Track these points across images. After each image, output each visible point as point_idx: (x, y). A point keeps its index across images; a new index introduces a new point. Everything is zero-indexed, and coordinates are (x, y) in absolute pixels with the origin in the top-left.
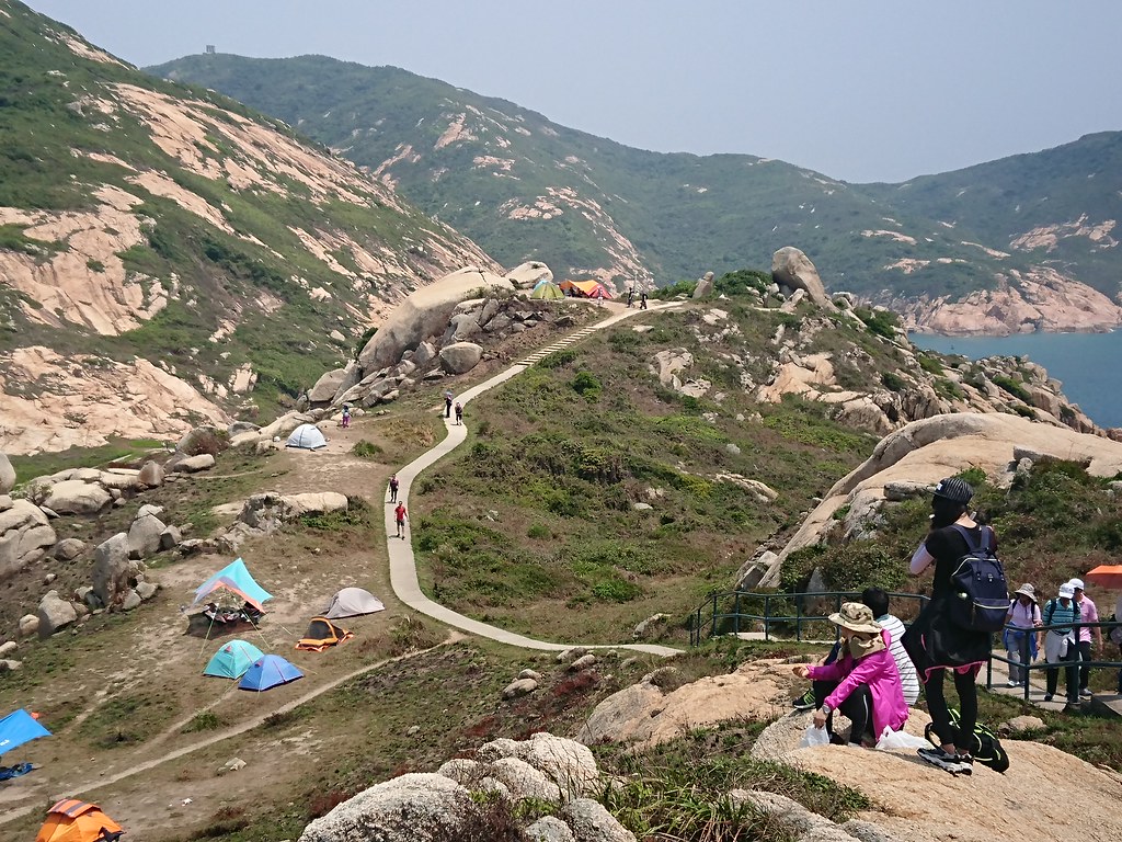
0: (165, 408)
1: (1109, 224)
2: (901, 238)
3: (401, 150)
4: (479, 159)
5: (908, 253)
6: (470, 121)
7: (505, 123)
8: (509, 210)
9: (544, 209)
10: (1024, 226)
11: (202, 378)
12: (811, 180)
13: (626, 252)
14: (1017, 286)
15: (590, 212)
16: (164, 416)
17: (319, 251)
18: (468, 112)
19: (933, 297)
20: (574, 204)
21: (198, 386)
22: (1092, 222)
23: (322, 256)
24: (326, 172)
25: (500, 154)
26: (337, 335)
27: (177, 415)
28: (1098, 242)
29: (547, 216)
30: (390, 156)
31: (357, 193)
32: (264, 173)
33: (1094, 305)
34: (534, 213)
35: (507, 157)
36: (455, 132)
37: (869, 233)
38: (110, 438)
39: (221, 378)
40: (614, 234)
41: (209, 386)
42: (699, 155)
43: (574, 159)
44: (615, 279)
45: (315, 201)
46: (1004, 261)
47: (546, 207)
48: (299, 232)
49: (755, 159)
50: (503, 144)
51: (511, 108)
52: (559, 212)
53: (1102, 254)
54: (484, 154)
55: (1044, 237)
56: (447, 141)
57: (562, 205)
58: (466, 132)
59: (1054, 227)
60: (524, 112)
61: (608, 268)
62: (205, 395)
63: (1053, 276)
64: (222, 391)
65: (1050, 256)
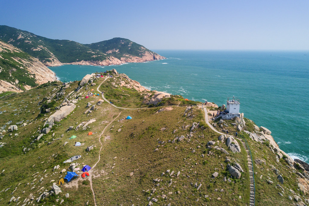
0: (8, 87)
1: (118, 50)
2: (93, 53)
3: (11, 40)
4: (26, 41)
5: (94, 55)
6: (22, 35)
7: (28, 35)
8: (33, 49)
9: (38, 49)
10: (108, 50)
11: (11, 82)
12: (78, 44)
13: (53, 55)
14: (109, 59)
15: (46, 49)
16: (8, 88)
17: (16, 60)
18: (22, 33)
19: (98, 61)
20: (43, 48)
21: (11, 83)
22: (116, 50)
23: (17, 61)
24: (11, 47)
25: (28, 40)
26: (26, 74)
27: (10, 88)
28: (117, 52)
29: (39, 50)
30: (9, 41)
31: (17, 50)
32: (3, 48)
33: (119, 61)
34: (37, 50)
35: (30, 41)
36: (20, 37)
37: (88, 52)
38: (3, 92)
39: (14, 82)
40: (50, 53)
41: (13, 83)
42: (60, 40)
43: (41, 41)
44: (52, 60)
45: (12, 52)
46: (107, 55)
47: (39, 49)
48: (12, 58)
49: (69, 41)
50: (29, 39)
51: (28, 32)
52: (41, 49)
53: (118, 54)
54: (26, 40)
55: (110, 52)
56: (19, 38)
57: (41, 48)
58: (22, 37)
59: (111, 50)
60: (30, 33)
61: (51, 58)
62: (12, 84)
63: (113, 57)
64: (15, 83)
65: (111, 54)
